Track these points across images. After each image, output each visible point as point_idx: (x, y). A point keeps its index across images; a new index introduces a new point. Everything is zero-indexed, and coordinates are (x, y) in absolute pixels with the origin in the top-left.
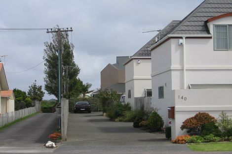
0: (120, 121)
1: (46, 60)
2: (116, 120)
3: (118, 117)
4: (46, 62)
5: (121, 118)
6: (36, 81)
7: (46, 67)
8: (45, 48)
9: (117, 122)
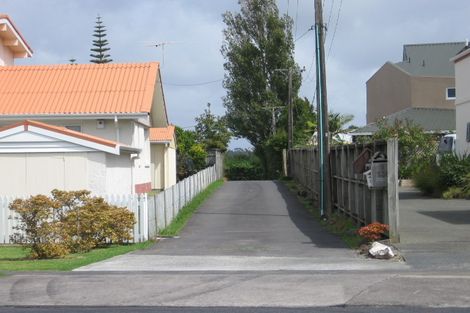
0: (454, 197)
1: (229, 54)
2: (445, 194)
3: (451, 189)
4: (227, 60)
5: (458, 190)
6: (209, 105)
7: (228, 73)
8: (226, 27)
9: (448, 198)
